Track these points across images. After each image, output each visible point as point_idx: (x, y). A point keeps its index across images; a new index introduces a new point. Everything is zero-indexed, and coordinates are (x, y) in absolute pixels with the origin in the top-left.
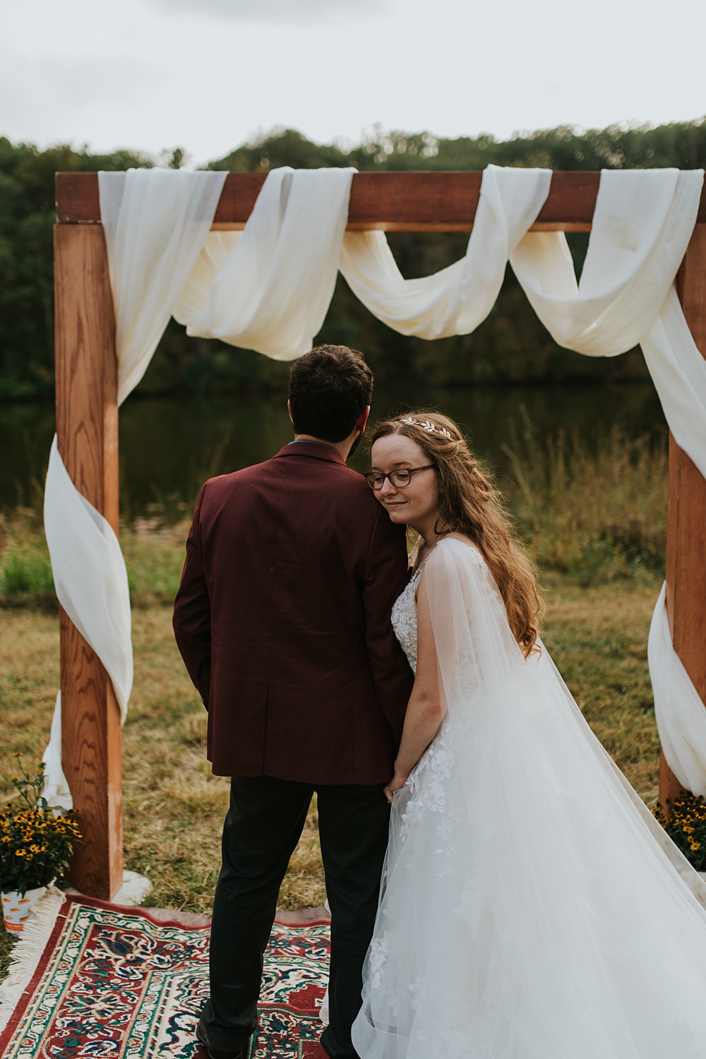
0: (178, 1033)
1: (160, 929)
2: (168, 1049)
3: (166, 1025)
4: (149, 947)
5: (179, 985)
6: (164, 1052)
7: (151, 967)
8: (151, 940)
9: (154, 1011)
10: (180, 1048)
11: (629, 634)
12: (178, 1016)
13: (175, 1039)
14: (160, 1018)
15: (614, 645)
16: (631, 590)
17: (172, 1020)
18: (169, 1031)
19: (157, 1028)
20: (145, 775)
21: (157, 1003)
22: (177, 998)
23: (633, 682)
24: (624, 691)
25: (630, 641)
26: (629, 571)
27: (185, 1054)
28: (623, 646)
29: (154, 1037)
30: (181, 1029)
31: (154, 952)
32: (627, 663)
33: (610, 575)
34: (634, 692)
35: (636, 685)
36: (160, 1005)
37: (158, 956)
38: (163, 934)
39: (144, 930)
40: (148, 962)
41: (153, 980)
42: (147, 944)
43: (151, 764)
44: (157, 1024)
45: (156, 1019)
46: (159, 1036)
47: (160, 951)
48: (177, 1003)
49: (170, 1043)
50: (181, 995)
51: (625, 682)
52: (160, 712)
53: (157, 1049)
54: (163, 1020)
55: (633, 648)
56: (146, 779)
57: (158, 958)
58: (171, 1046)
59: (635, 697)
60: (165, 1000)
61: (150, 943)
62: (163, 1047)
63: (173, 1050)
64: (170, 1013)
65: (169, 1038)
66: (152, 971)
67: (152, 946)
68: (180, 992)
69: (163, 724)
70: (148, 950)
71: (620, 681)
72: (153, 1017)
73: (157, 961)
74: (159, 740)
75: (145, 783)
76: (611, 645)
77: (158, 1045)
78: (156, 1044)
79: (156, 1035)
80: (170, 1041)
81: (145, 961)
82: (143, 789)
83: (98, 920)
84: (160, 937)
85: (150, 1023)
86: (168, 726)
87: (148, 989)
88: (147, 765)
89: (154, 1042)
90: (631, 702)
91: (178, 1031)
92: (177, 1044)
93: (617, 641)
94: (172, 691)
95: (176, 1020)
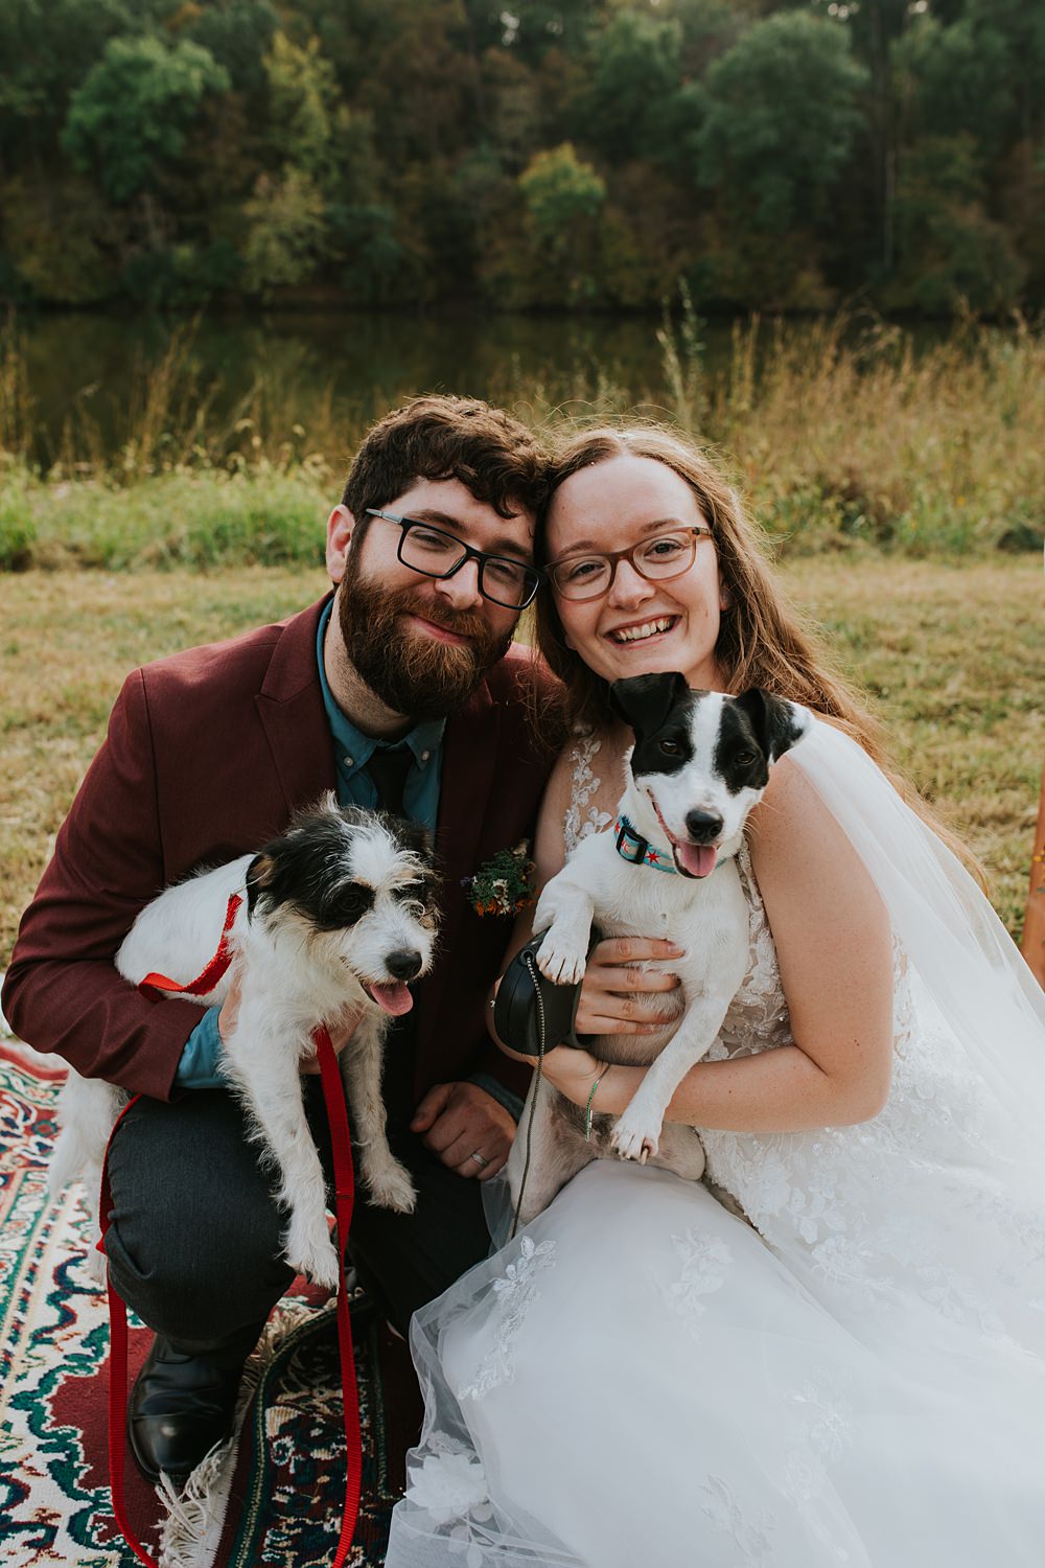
0: (75, 1302)
1: (45, 1084)
2: (50, 1342)
3: (46, 1285)
4: (19, 1121)
5: (80, 1202)
6: (40, 1350)
7: (22, 1162)
8: (24, 1107)
9: (21, 1253)
10: (78, 1339)
11: (874, 613)
12: (74, 1261)
13: (68, 1317)
14: (33, 1270)
15: (852, 630)
17: (60, 1274)
18: (53, 1299)
19: (27, 1293)
20: (35, 810)
21: (29, 1233)
22: (75, 1225)
23: (897, 681)
24: (885, 691)
25: (878, 624)
26: (846, 540)
27: (88, 1351)
28: (867, 633)
29: (19, 1315)
30: (81, 1291)
31: (30, 1130)
32: (880, 655)
33: (817, 543)
34: (902, 696)
35: (904, 685)
36: (37, 1237)
37: (38, 1138)
38: (51, 1094)
39: (10, 1086)
40: (17, 1151)
41: (24, 1190)
42: (16, 1115)
43: (48, 792)
44: (27, 1285)
45: (24, 1272)
46: (30, 1311)
47: (44, 1129)
48: (74, 1235)
49: (56, 1327)
50: (84, 1221)
51: (884, 680)
52: (69, 712)
53: (25, 1341)
54: (39, 1274)
55: (884, 635)
56: (39, 815)
57: (39, 1144)
58: (57, 1335)
59: (906, 704)
60: (48, 1228)
61: (21, 1114)
62: (38, 1338)
63: (62, 1345)
64: (56, 1256)
65: (52, 1316)
66: (23, 1170)
67: (26, 1118)
68: (83, 1216)
69: (73, 731)
70: (15, 1126)
71: (878, 679)
72: (17, 1267)
73: (35, 1149)
74: (67, 757)
75: (35, 821)
76: (847, 631)
77: (26, 1332)
78: (22, 1329)
79: (23, 1310)
80: (56, 1322)
81: (11, 1149)
82: (32, 833)
84: (44, 1101)
86: (84, 734)
87: (14, 1208)
88: (41, 794)
89: (17, 1326)
90: (899, 710)
91: (75, 1296)
92: (71, 1329)
93: (855, 624)
94: (93, 681)
95: (71, 1272)
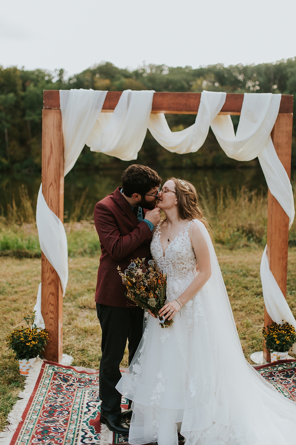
1: (79, 374)
2: (87, 414)
4: (75, 380)
5: (88, 393)
6: (86, 415)
7: (77, 387)
8: (76, 378)
9: (80, 401)
10: (91, 414)
11: (250, 267)
12: (89, 402)
13: (89, 410)
14: (83, 403)
15: (244, 272)
16: (249, 251)
17: (87, 404)
18: (87, 407)
20: (66, 320)
21: (81, 399)
22: (88, 397)
23: (252, 286)
24: (248, 289)
25: (250, 270)
26: (248, 244)
27: (93, 416)
28: (247, 272)
29: (82, 410)
30: (91, 406)
31: (77, 382)
32: (250, 278)
33: (241, 245)
34: (252, 289)
35: (253, 287)
37: (79, 383)
39: (73, 374)
40: (75, 385)
41: (78, 392)
42: (75, 379)
43: (67, 315)
44: (82, 405)
45: (81, 404)
47: (80, 382)
48: (88, 399)
49: (88, 412)
50: (89, 396)
51: (249, 286)
52: (68, 296)
53: (83, 414)
54: (84, 404)
55: (251, 273)
56: (66, 321)
57: (79, 384)
58: (88, 413)
59: (253, 291)
60: (84, 398)
61: (76, 379)
62: (85, 413)
63: (89, 414)
64: (86, 402)
65: (87, 410)
66: (77, 388)
67: (76, 380)
68: (89, 395)
69: (70, 301)
70: (75, 381)
71: (247, 285)
72: (80, 403)
73: (79, 385)
74: (69, 307)
75: (66, 322)
76: (243, 272)
77: (83, 412)
79: (82, 409)
80: (88, 411)
81: (74, 385)
82: (66, 324)
83: (56, 370)
84: (79, 377)
85: (79, 405)
86: (72, 301)
87: (77, 394)
88: (66, 316)
90: (251, 293)
91: (90, 407)
92: (90, 412)
93: (245, 270)
94: (72, 288)
